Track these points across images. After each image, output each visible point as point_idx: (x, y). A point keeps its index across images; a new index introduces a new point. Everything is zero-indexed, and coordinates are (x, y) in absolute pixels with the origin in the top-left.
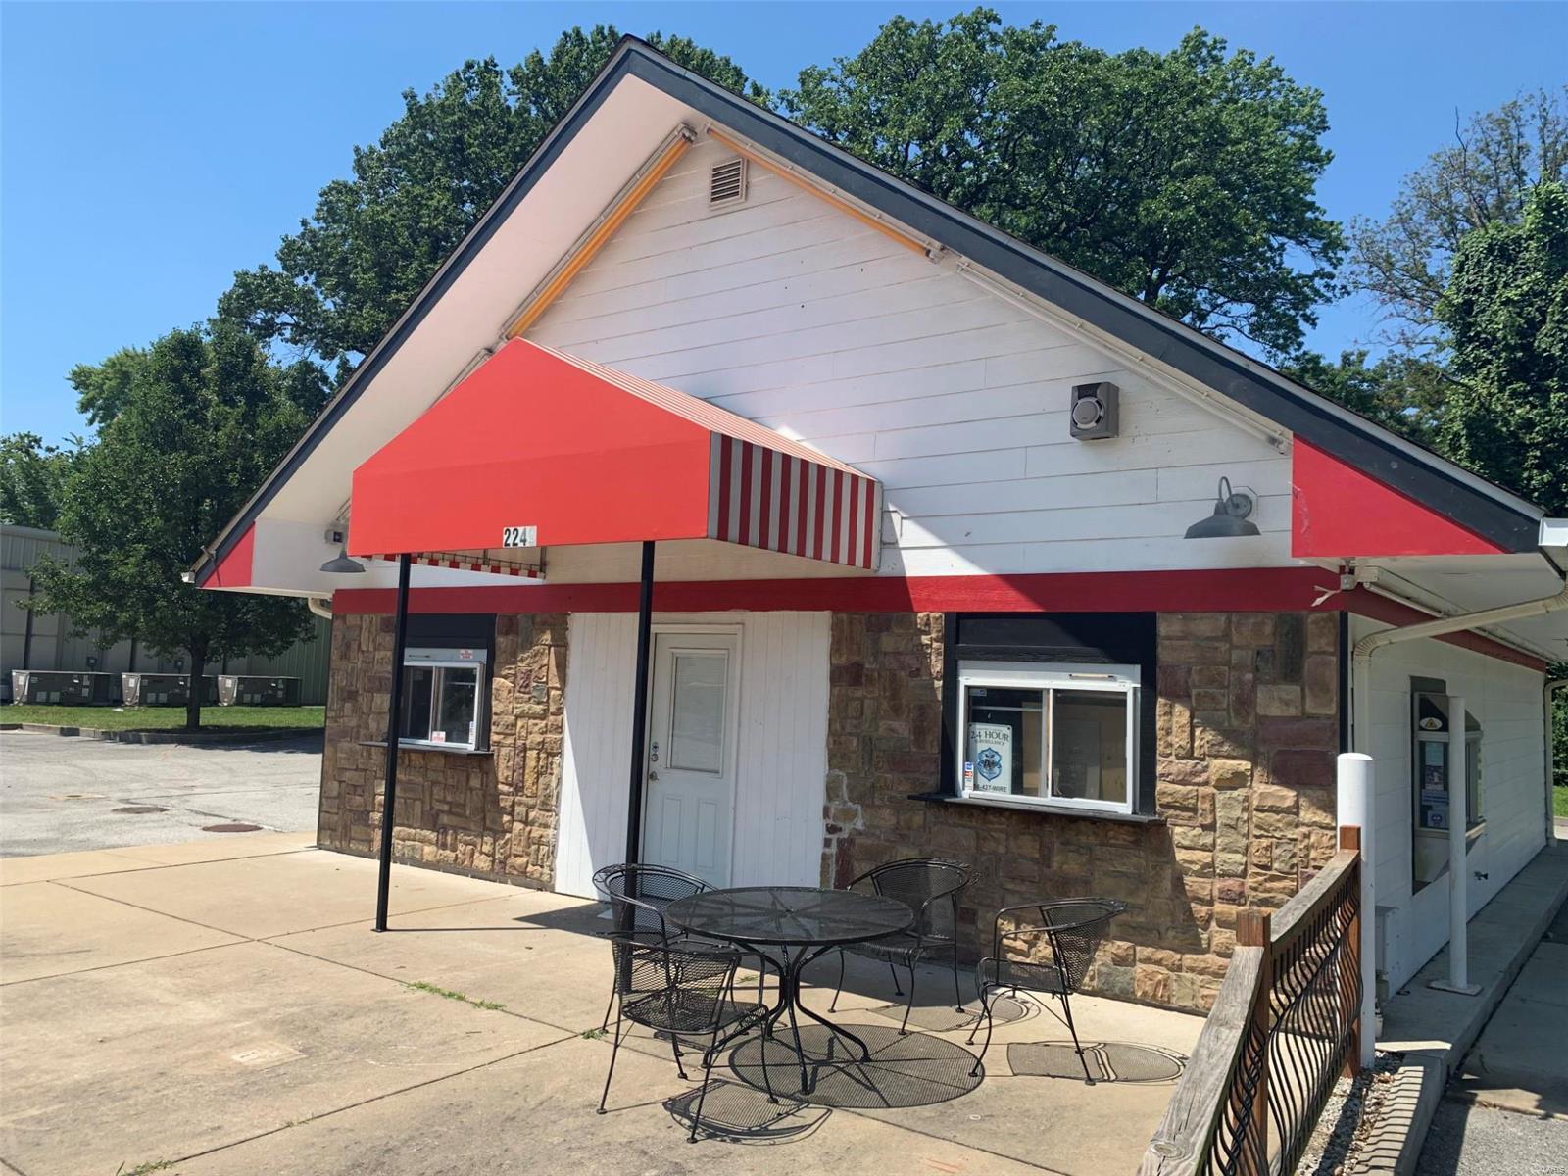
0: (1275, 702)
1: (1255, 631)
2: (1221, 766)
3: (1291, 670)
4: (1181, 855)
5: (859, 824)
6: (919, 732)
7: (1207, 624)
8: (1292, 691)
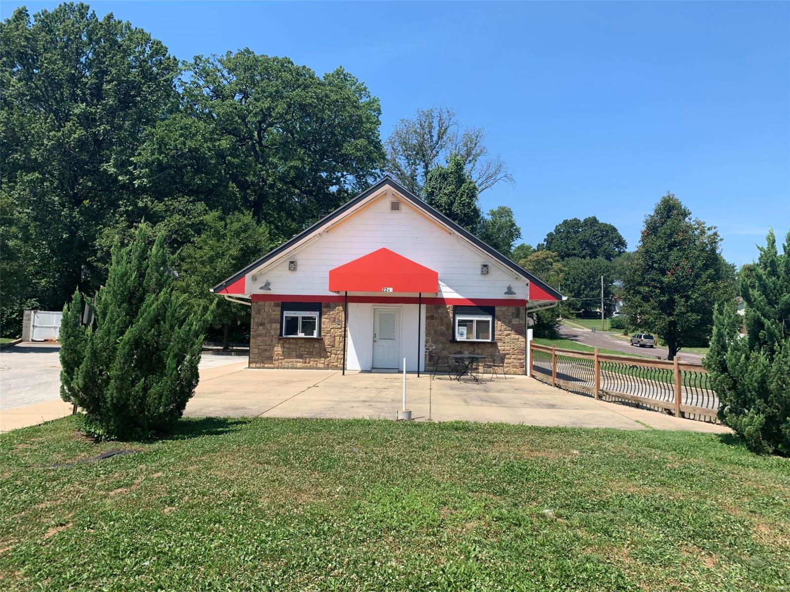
0: (515, 321)
1: (512, 309)
2: (506, 332)
3: (518, 316)
4: (499, 348)
5: (434, 348)
6: (447, 329)
7: (504, 308)
8: (518, 319)
